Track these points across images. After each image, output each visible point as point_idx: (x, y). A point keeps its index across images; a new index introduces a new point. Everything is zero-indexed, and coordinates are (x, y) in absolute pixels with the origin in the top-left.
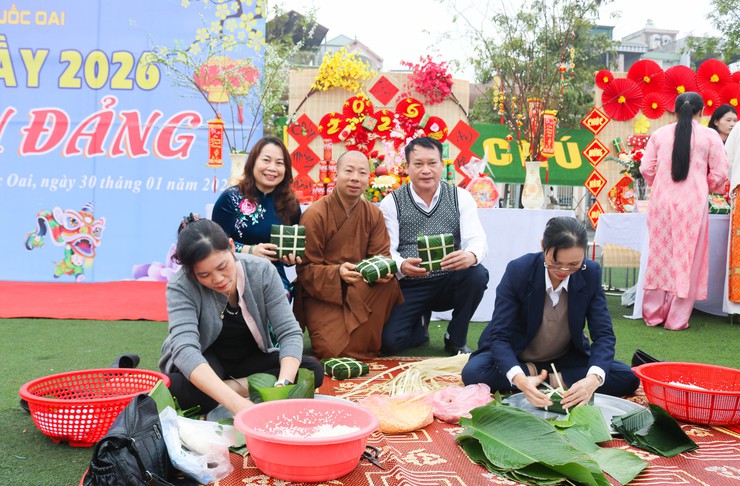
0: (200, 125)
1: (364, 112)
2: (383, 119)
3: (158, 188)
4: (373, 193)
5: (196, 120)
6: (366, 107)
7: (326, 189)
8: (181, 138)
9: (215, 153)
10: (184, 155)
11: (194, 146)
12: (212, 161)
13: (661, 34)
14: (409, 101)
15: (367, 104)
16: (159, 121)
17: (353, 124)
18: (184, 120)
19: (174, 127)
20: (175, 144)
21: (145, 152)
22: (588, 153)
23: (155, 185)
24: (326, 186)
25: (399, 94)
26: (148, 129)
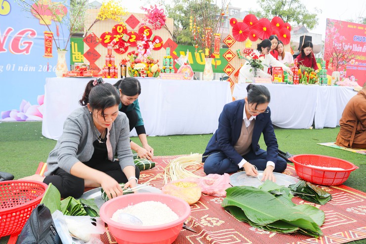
0: (36, 36)
1: (123, 32)
2: (132, 36)
3: (13, 70)
4: (134, 72)
5: (33, 34)
6: (124, 30)
7: (109, 70)
8: (25, 43)
9: (48, 50)
10: (27, 52)
11: (32, 47)
12: (46, 54)
13: (235, 9)
14: (145, 27)
15: (124, 28)
16: (12, 33)
17: (117, 38)
18: (26, 33)
19: (21, 37)
20: (22, 46)
21: (5, 50)
22: (226, 55)
23: (11, 68)
24: (109, 68)
25: (140, 24)
26: (5, 38)
